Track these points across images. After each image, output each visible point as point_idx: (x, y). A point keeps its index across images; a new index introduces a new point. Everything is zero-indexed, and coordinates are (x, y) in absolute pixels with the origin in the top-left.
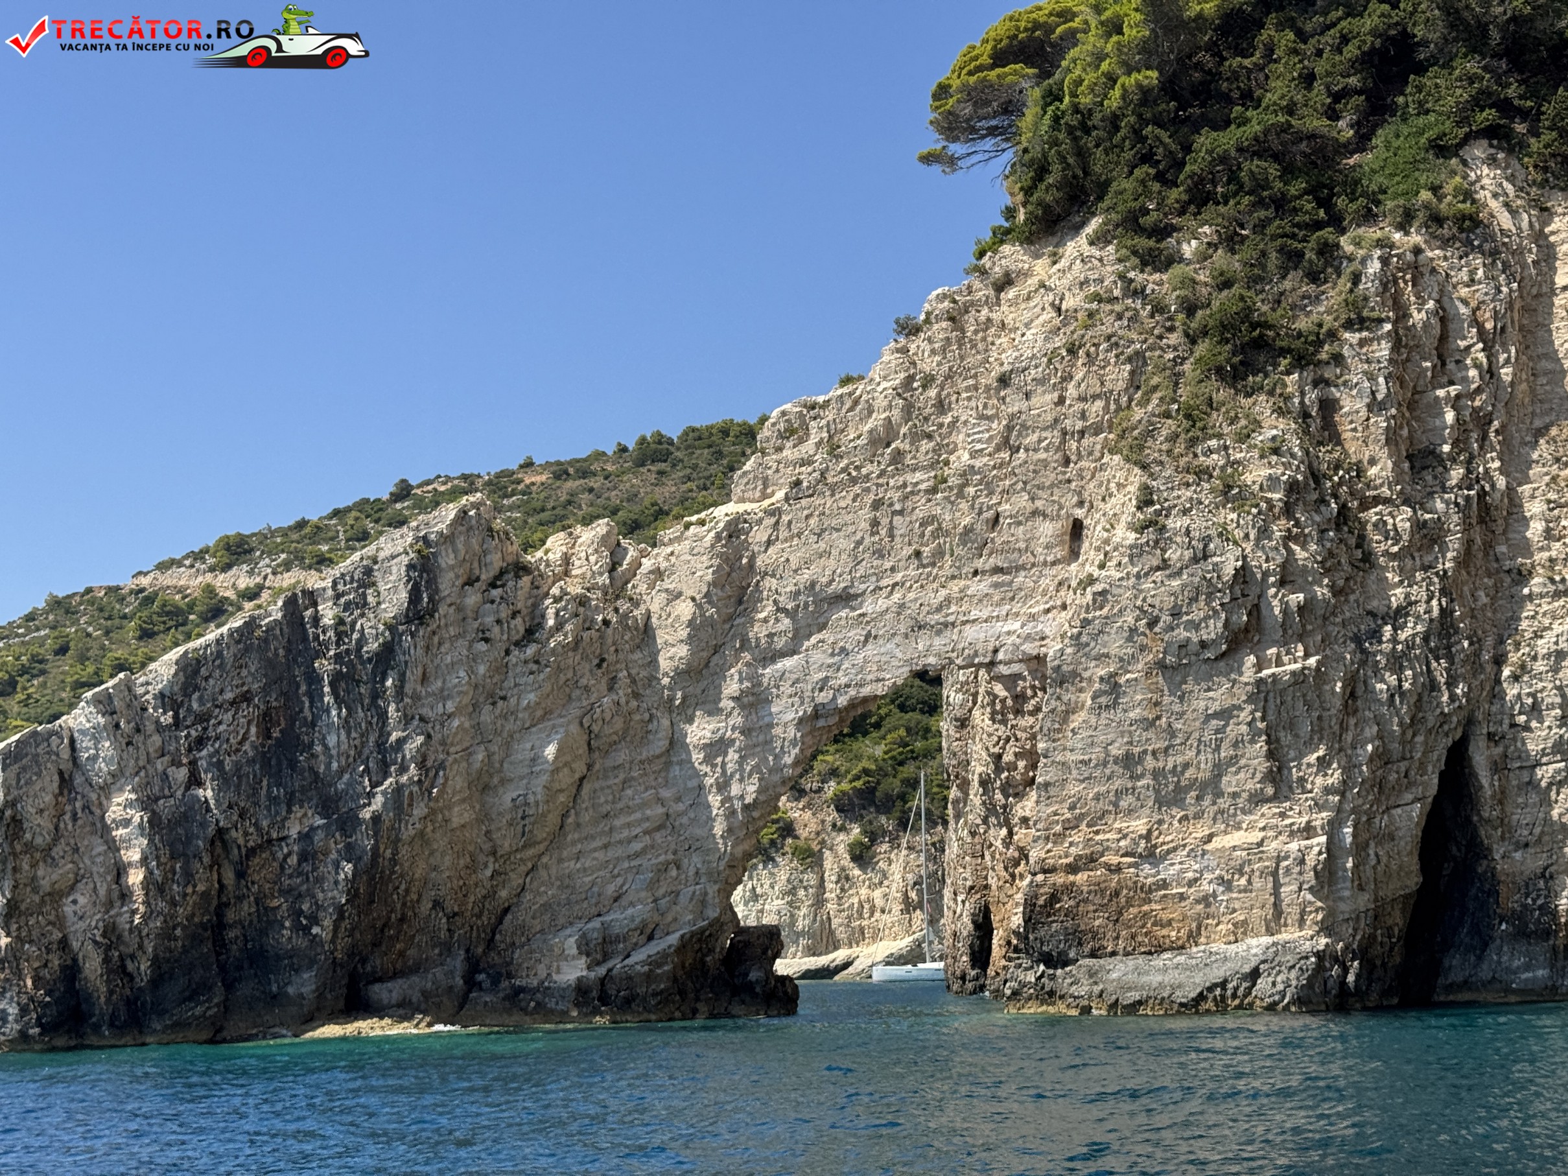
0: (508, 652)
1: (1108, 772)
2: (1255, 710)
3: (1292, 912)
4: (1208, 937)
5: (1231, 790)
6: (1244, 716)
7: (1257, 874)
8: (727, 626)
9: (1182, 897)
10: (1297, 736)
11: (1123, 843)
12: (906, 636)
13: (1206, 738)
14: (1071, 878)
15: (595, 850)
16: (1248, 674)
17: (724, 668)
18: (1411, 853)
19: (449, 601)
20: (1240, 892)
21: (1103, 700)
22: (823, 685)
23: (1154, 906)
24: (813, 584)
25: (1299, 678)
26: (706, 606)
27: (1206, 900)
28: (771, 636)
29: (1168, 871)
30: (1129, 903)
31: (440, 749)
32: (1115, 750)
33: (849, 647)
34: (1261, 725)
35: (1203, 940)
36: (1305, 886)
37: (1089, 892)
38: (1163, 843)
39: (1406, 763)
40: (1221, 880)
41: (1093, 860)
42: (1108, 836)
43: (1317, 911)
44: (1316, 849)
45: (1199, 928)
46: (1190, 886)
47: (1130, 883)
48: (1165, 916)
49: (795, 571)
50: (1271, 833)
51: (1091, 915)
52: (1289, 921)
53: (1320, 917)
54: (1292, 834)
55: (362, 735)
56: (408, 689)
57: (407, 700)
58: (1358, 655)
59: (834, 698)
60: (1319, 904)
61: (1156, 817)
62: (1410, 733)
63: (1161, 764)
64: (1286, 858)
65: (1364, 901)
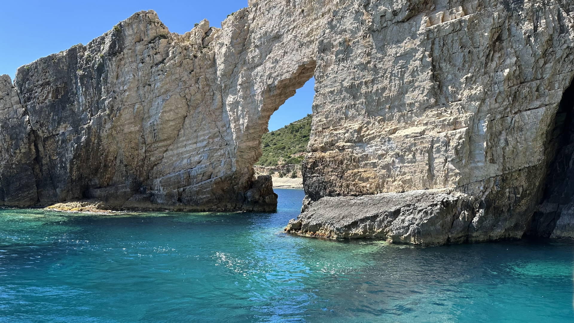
0: (152, 67)
1: (342, 96)
2: (425, 51)
3: (440, 175)
4: (388, 189)
5: (408, 102)
6: (419, 55)
7: (419, 151)
8: (239, 56)
9: (374, 165)
10: (455, 65)
11: (347, 135)
12: (297, 50)
13: (395, 71)
14: (323, 154)
15: (190, 144)
16: (422, 29)
17: (238, 73)
18: (535, 140)
19: (127, 48)
20: (408, 162)
21: (341, 56)
22: (269, 77)
23: (360, 170)
24: (266, 32)
25: (456, 28)
26: (231, 47)
27: (387, 167)
28: (253, 58)
29: (369, 150)
30: (348, 169)
31: (120, 103)
32: (345, 84)
33: (278, 58)
34: (429, 60)
35: (385, 190)
36: (449, 159)
37: (330, 161)
38: (369, 135)
39: (538, 82)
40: (397, 155)
41: (333, 145)
42: (341, 131)
43: (456, 175)
44: (458, 136)
45: (383, 183)
46: (380, 159)
47: (348, 157)
48: (365, 175)
49: (260, 28)
50: (430, 126)
51: (330, 174)
52: (438, 181)
53: (457, 179)
54: (444, 126)
55: (91, 98)
56: (109, 80)
57: (109, 85)
58: (505, 13)
59: (274, 82)
60: (457, 171)
61: (366, 120)
62: (542, 62)
63: (370, 90)
64: (438, 141)
65: (494, 170)
